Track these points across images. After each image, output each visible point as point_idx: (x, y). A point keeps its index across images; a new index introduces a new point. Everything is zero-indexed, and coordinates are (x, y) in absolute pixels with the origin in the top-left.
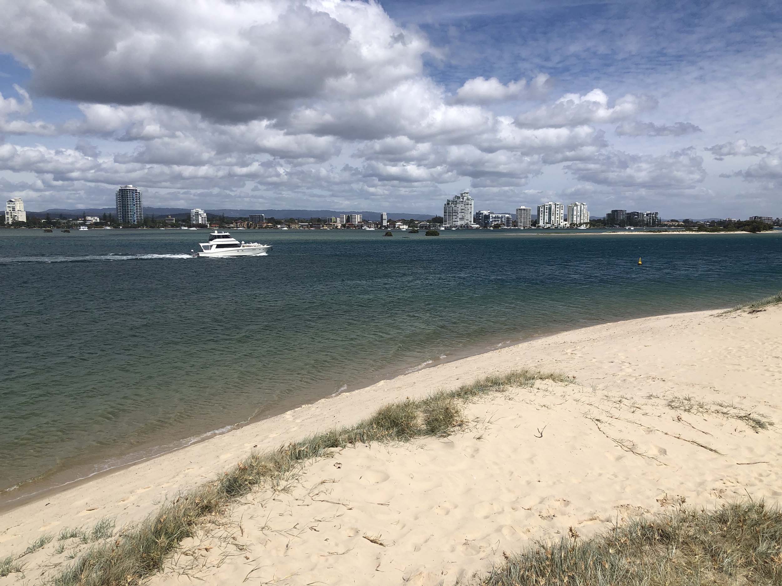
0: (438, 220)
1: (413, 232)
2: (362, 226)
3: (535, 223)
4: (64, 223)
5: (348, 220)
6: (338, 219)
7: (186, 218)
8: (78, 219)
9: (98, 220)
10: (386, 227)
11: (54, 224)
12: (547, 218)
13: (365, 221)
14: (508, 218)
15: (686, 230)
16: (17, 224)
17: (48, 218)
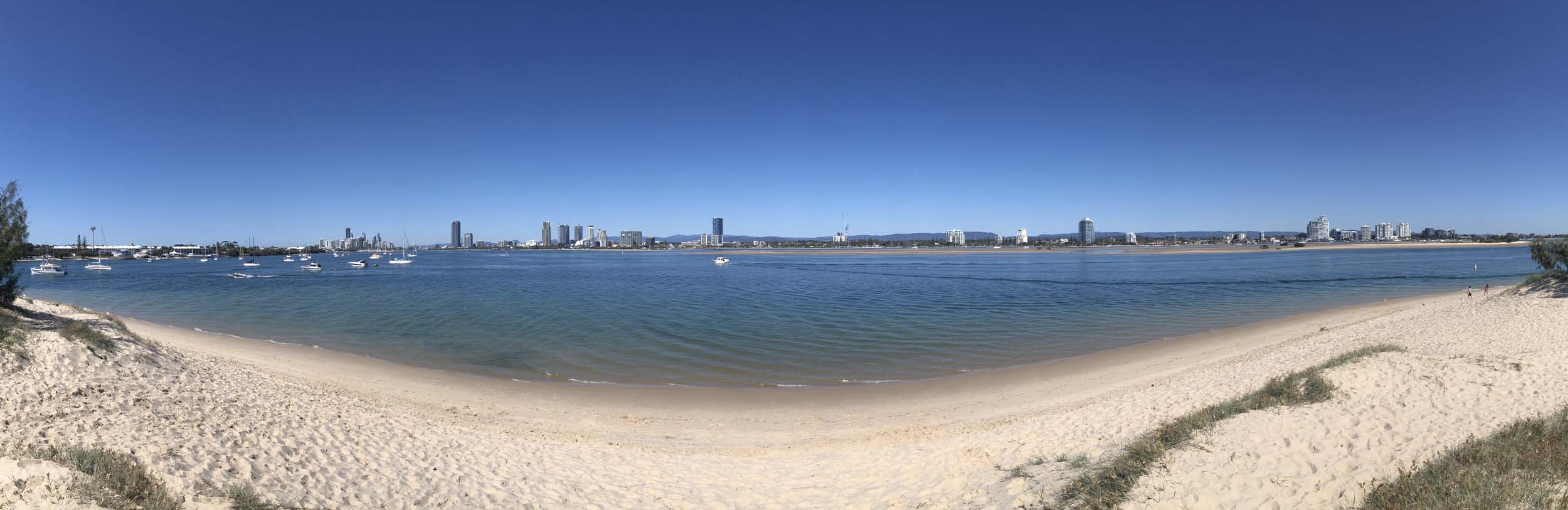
0: (1302, 236)
1: (1284, 244)
2: (1246, 242)
3: (1374, 237)
4: (1048, 243)
5: (1236, 237)
6: (1228, 238)
7: (1122, 239)
8: (1055, 241)
9: (1067, 241)
10: (1264, 242)
11: (1043, 244)
12: (1381, 233)
13: (1248, 238)
14: (1355, 234)
15: (1473, 242)
16: (1023, 244)
17: (1039, 240)
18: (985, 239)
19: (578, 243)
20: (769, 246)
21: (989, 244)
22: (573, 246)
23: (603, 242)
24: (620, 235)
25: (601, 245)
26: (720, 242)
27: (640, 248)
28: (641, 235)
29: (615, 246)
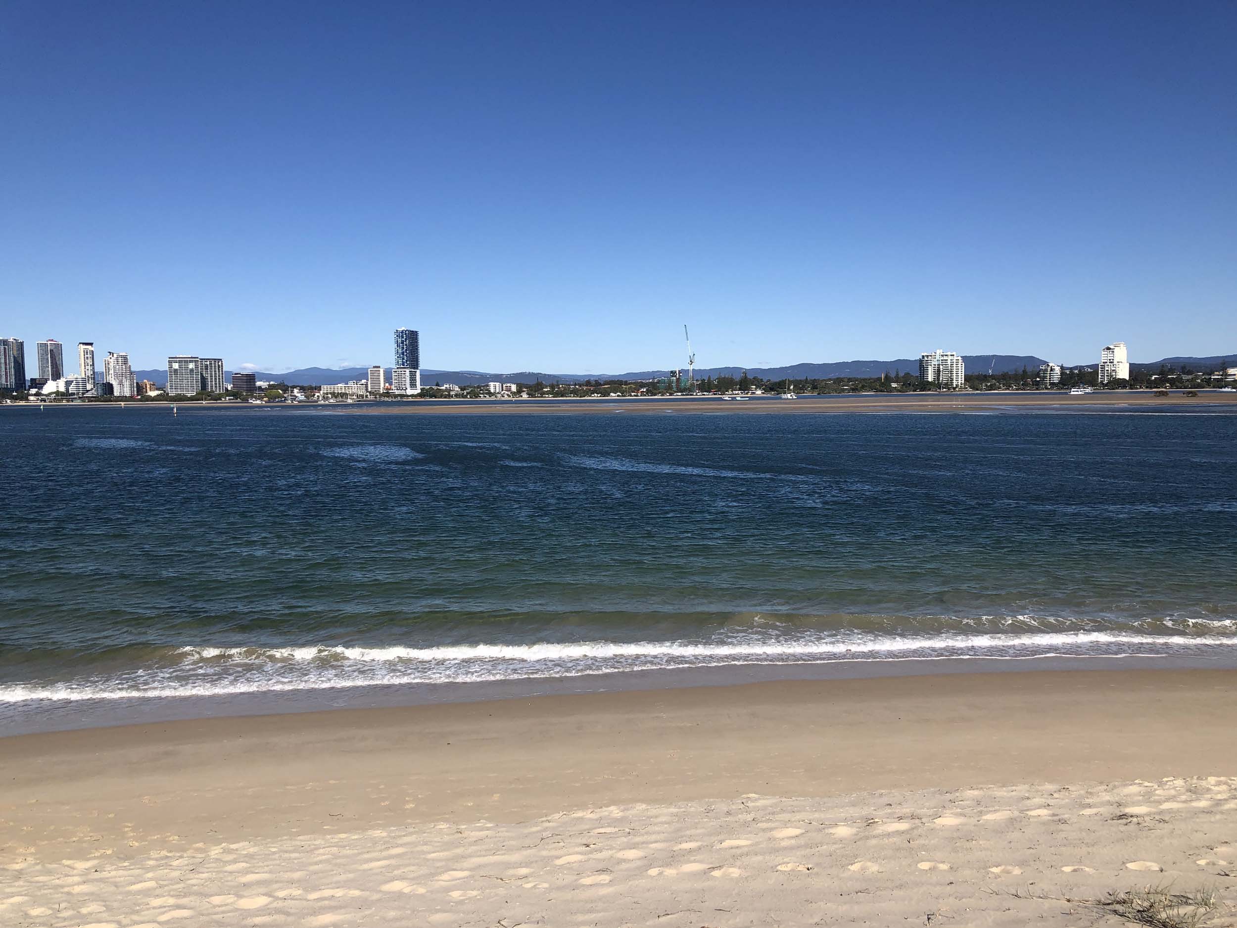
4: (1188, 380)
8: (1211, 373)
11: (1173, 383)
16: (1116, 383)
17: (1162, 373)
18: (1016, 375)
19: (50, 387)
20: (525, 396)
21: (1025, 385)
22: (35, 395)
23: (121, 384)
24: (165, 367)
25: (116, 393)
26: (413, 385)
27: (218, 398)
28: (220, 367)
29: (153, 394)
